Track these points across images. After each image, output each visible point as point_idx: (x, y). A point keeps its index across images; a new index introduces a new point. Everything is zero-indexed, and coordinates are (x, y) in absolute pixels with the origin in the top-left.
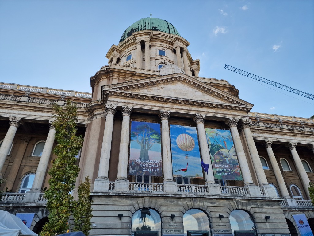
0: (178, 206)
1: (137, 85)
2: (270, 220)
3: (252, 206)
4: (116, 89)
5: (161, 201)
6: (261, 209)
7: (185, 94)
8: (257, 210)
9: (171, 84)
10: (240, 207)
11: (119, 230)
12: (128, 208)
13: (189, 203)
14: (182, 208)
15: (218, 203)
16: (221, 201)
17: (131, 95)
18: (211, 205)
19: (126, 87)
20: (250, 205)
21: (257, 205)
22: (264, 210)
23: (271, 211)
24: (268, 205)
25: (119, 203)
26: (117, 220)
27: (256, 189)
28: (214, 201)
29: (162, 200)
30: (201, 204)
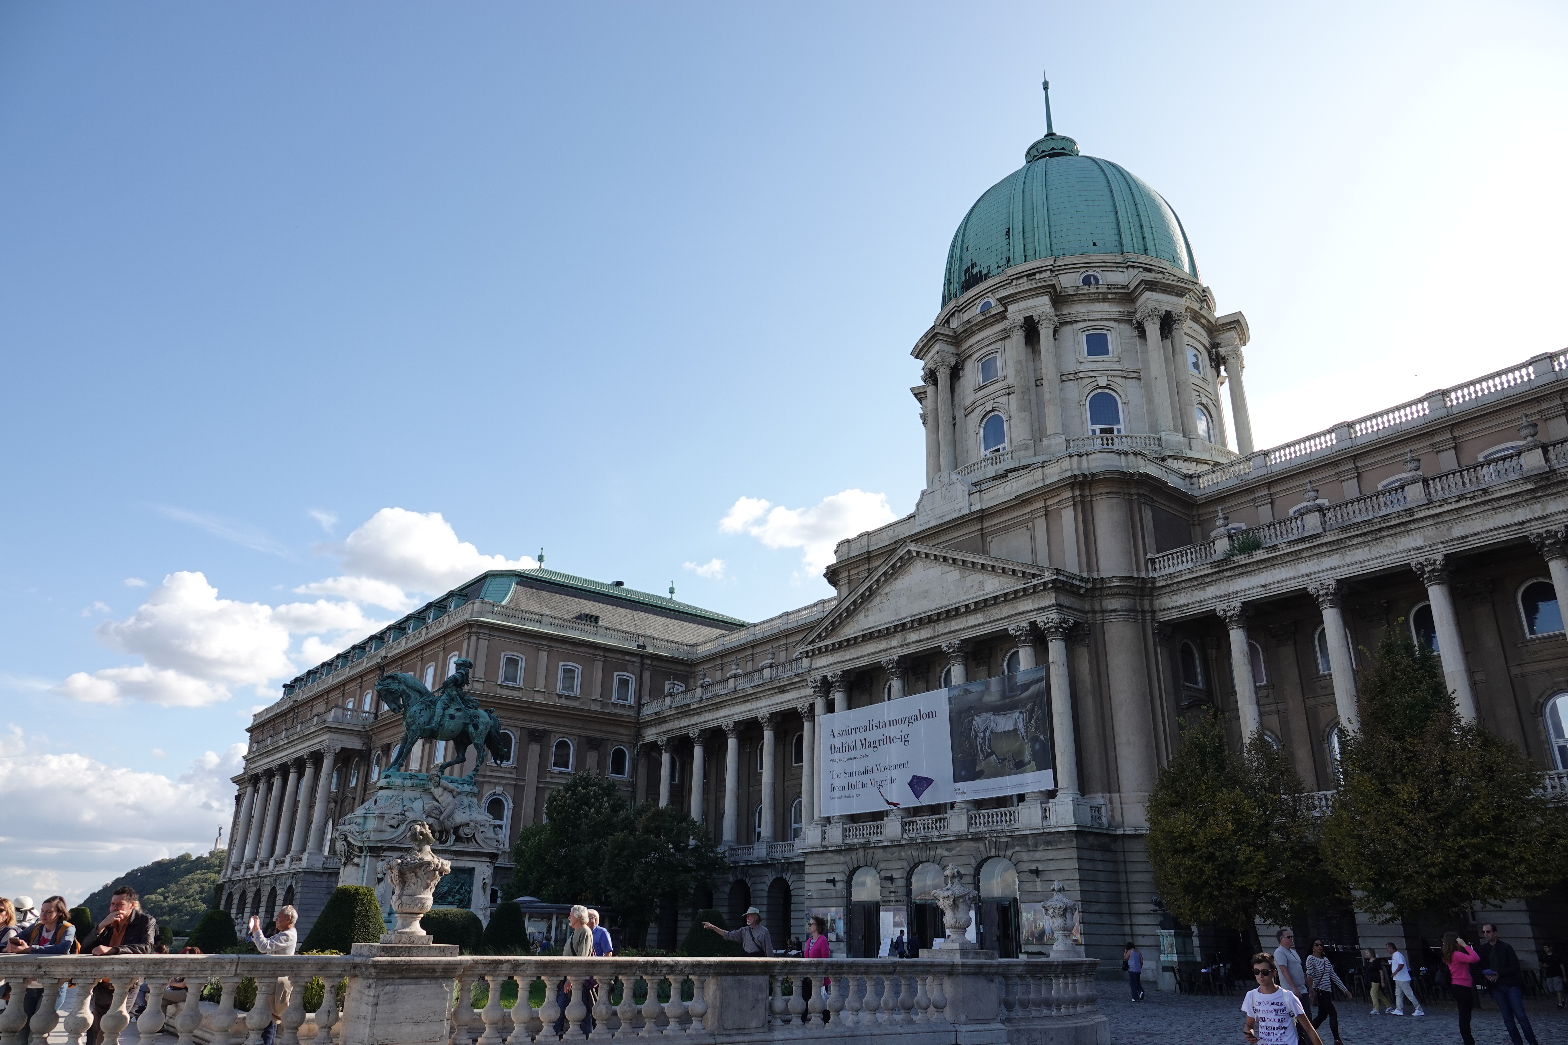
0: (900, 859)
1: (840, 615)
2: (1046, 877)
3: (1017, 849)
4: (813, 641)
5: (879, 854)
6: (1031, 854)
7: (927, 591)
8: (1025, 856)
9: (901, 574)
10: (993, 853)
11: (834, 900)
12: (841, 868)
13: (915, 854)
14: (905, 864)
15: (958, 849)
16: (965, 844)
17: (833, 644)
18: (946, 853)
19: (826, 628)
20: (1013, 847)
21: (1028, 845)
22: (1038, 855)
23: (1051, 855)
24: (1048, 843)
25: (832, 862)
26: (831, 886)
27: (1033, 810)
28: (954, 845)
29: (881, 851)
30: (932, 853)
